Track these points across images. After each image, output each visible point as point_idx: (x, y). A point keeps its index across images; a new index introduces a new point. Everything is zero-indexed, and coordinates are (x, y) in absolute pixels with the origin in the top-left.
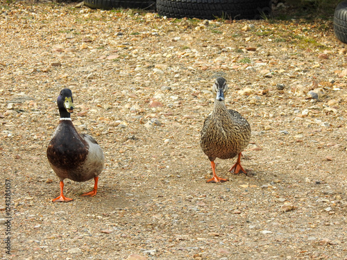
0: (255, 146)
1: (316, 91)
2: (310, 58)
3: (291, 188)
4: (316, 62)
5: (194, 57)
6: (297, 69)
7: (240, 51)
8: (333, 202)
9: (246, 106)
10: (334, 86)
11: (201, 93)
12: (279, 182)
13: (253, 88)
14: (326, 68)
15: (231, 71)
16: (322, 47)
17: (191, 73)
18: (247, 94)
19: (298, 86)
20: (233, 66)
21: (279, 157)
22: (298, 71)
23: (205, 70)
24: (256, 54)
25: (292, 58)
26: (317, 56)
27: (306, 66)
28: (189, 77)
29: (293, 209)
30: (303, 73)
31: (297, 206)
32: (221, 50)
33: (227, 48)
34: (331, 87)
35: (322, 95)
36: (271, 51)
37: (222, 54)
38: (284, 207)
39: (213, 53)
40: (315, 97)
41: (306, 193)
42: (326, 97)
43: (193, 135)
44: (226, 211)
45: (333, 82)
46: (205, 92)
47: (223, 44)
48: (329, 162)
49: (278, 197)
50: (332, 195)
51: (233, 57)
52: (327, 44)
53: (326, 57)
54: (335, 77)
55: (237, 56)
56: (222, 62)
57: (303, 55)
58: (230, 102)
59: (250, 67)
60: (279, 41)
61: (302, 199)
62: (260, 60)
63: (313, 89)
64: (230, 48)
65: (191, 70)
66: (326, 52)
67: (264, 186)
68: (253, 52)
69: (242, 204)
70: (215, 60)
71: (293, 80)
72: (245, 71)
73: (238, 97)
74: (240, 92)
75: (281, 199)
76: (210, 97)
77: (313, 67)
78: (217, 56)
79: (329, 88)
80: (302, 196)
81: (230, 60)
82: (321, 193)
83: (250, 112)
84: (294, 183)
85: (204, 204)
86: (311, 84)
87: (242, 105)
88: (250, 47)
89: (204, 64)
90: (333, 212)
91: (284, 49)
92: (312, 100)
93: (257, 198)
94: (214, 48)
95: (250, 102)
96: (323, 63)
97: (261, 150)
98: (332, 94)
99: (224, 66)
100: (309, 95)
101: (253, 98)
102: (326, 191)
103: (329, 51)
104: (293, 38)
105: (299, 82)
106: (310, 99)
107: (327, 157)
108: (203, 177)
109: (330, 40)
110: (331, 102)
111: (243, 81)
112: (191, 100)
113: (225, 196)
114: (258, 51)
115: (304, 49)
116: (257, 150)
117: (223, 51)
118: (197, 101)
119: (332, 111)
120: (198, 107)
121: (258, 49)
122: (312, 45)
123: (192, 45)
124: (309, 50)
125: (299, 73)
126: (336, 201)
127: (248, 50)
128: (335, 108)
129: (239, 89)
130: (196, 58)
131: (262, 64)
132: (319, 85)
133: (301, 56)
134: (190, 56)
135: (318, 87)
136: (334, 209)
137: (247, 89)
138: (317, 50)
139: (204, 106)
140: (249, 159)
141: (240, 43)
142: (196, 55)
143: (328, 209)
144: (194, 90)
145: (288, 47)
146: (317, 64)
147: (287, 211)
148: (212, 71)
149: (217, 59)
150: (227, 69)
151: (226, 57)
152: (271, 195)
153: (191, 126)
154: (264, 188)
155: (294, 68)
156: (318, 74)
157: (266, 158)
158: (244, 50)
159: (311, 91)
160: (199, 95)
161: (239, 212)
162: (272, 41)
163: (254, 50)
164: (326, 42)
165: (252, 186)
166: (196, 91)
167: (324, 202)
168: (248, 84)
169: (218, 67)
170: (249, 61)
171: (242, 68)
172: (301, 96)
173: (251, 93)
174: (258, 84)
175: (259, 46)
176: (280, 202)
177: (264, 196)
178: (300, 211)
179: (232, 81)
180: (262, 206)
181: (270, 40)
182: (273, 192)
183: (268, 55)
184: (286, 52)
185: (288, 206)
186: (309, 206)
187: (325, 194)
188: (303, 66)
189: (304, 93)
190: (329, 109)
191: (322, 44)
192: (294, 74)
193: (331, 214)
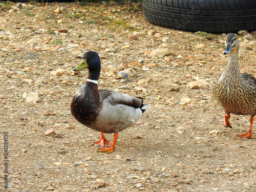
0: (67, 125)
1: (127, 71)
2: (120, 39)
3: (102, 165)
4: (125, 43)
5: (8, 39)
6: (107, 50)
7: (52, 33)
8: (143, 178)
9: (59, 86)
10: (143, 67)
11: (16, 74)
12: (91, 160)
13: (65, 68)
14: (135, 49)
15: (44, 52)
16: (132, 29)
17: (5, 55)
18: (59, 75)
19: (109, 66)
20: (45, 47)
21: (91, 135)
22: (109, 52)
23: (19, 51)
24: (68, 36)
25: (103, 40)
26: (127, 37)
27: (116, 47)
28: (3, 59)
29: (104, 186)
30: (113, 54)
31: (108, 183)
32: (34, 32)
33: (40, 30)
34: (141, 67)
35: (132, 75)
36: (82, 32)
37: (35, 36)
38: (96, 184)
39: (26, 35)
40: (126, 76)
41: (117, 170)
42: (136, 77)
43: (8, 114)
44: (40, 188)
45: (142, 62)
46: (19, 73)
47: (36, 26)
48: (138, 140)
49: (91, 174)
50: (142, 172)
51: (45, 39)
52: (136, 26)
53: (136, 38)
54: (144, 57)
55: (50, 37)
56: (36, 44)
57: (113, 37)
58: (43, 83)
59: (62, 48)
60: (90, 23)
61: (113, 176)
62: (72, 41)
63: (123, 70)
64: (43, 30)
65: (5, 52)
66: (135, 33)
67: (76, 163)
68: (65, 34)
69: (56, 181)
70: (29, 42)
71: (104, 61)
72: (58, 52)
73: (51, 78)
74: (53, 72)
75: (93, 176)
76: (24, 78)
77: (123, 47)
78: (31, 38)
79: (139, 68)
80: (114, 173)
81: (43, 42)
82: (131, 170)
83: (63, 91)
84: (106, 160)
85: (18, 181)
86: (122, 65)
87: (55, 85)
88: (62, 29)
89: (18, 46)
90: (144, 188)
91: (95, 31)
92: (122, 80)
93: (70, 175)
94: (28, 30)
95: (63, 82)
96: (132, 44)
97: (73, 128)
98: (141, 74)
99: (37, 47)
100: (120, 74)
101: (65, 79)
102: (136, 168)
103: (138, 33)
104: (103, 20)
105: (109, 62)
106: (120, 78)
107: (137, 135)
108: (18, 155)
109: (139, 21)
110: (140, 82)
111: (55, 62)
112: (5, 80)
113: (39, 174)
114: (70, 33)
115: (114, 30)
116: (70, 128)
117: (36, 33)
118: (11, 81)
119: (142, 91)
120: (12, 87)
121: (69, 31)
122: (122, 26)
123: (6, 27)
124: (119, 32)
125: (110, 54)
126: (146, 177)
127: (60, 32)
128: (145, 87)
129: (51, 70)
130: (10, 40)
131: (74, 45)
132: (129, 66)
133: (111, 37)
134: (5, 38)
135: (128, 67)
136: (144, 185)
137: (60, 70)
138: (127, 31)
139: (18, 86)
140: (61, 137)
141: (53, 25)
142: (10, 37)
143: (138, 185)
144: (8, 71)
145: (99, 29)
146: (127, 45)
147: (99, 187)
148: (25, 52)
149: (30, 41)
150: (41, 51)
151: (39, 39)
152: (83, 172)
153: (5, 106)
154: (76, 165)
155: (104, 49)
156: (128, 55)
157: (78, 137)
158: (56, 32)
159: (122, 71)
160: (14, 76)
161: (53, 188)
162: (83, 23)
163: (66, 31)
164: (135, 24)
165: (64, 163)
166: (10, 72)
167: (134, 178)
168: (60, 65)
169: (31, 49)
170: (61, 43)
171: (54, 49)
172: (111, 76)
173: (63, 73)
174: (70, 65)
175: (71, 27)
176: (92, 179)
177: (76, 172)
178: (112, 187)
179: (45, 62)
180: (75, 183)
181: (82, 22)
182: (85, 169)
183: (80, 37)
184: (97, 34)
185: (99, 183)
186: (120, 182)
187: (135, 170)
188: (113, 47)
189: (115, 73)
190: (139, 89)
191: (132, 25)
192: (105, 54)
193: (142, 190)
